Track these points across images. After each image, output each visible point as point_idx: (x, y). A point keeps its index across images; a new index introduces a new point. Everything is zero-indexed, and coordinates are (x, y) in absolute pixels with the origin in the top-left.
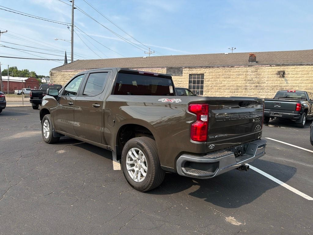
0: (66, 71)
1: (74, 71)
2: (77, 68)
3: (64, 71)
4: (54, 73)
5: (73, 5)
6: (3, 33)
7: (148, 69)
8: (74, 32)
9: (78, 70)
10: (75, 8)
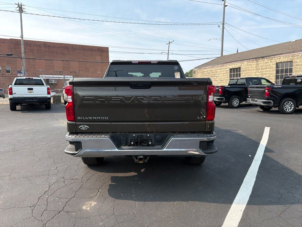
0: (205, 68)
1: (211, 67)
2: (214, 64)
3: (204, 68)
4: (196, 71)
5: (225, 3)
6: (171, 43)
7: (288, 54)
8: (224, 29)
9: (215, 66)
10: (226, 6)
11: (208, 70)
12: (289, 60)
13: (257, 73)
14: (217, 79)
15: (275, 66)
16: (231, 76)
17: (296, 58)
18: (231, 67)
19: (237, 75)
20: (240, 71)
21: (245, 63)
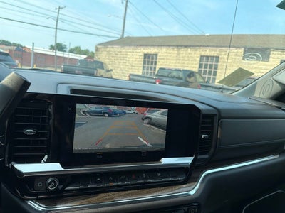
0: (112, 47)
3: (110, 47)
4: (100, 49)
11: (116, 50)
12: (215, 55)
13: (177, 65)
14: (127, 64)
15: (198, 59)
16: (144, 62)
17: (223, 53)
18: (146, 52)
19: (152, 62)
20: (156, 59)
21: (164, 49)
